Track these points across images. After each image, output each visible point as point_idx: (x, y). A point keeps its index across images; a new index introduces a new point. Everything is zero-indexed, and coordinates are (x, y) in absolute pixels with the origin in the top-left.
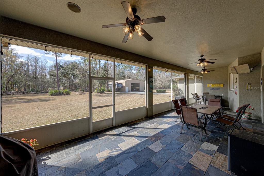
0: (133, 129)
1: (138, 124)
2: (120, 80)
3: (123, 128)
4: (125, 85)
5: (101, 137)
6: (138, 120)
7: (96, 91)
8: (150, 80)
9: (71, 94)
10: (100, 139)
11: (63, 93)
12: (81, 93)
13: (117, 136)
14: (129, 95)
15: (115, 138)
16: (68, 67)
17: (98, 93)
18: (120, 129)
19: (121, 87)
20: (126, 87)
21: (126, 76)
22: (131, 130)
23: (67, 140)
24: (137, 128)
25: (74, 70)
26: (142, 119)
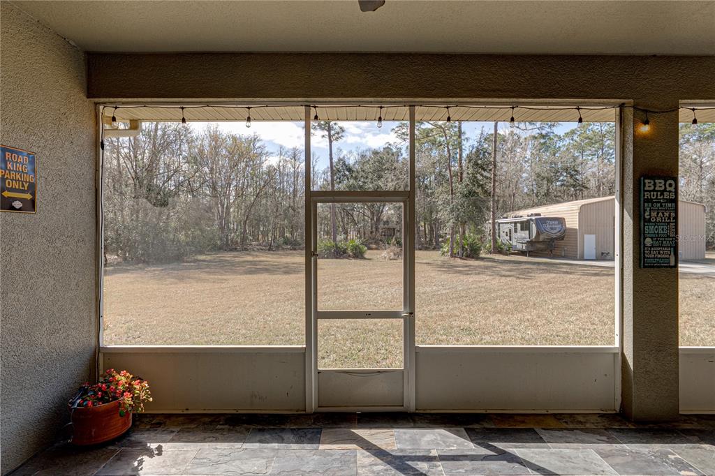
0: (486, 458)
1: (541, 440)
2: (558, 202)
3: (443, 431)
4: (576, 226)
5: (330, 443)
6: (555, 415)
7: (446, 248)
8: (647, 195)
9: (366, 256)
10: (322, 447)
11: (346, 253)
12: (395, 254)
13: (389, 463)
14: (588, 275)
15: (375, 468)
16: (367, 167)
17: (452, 255)
18: (424, 435)
19: (554, 236)
20: (586, 236)
21: (592, 184)
22: (473, 458)
23: (235, 412)
24: (512, 459)
25: (380, 177)
26: (581, 419)
